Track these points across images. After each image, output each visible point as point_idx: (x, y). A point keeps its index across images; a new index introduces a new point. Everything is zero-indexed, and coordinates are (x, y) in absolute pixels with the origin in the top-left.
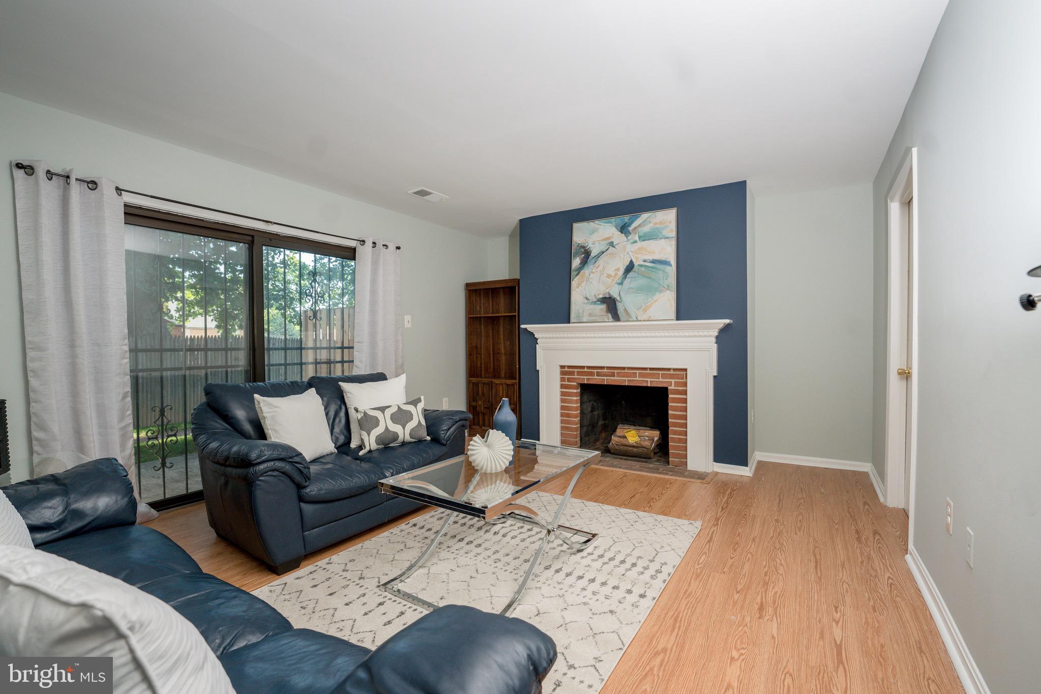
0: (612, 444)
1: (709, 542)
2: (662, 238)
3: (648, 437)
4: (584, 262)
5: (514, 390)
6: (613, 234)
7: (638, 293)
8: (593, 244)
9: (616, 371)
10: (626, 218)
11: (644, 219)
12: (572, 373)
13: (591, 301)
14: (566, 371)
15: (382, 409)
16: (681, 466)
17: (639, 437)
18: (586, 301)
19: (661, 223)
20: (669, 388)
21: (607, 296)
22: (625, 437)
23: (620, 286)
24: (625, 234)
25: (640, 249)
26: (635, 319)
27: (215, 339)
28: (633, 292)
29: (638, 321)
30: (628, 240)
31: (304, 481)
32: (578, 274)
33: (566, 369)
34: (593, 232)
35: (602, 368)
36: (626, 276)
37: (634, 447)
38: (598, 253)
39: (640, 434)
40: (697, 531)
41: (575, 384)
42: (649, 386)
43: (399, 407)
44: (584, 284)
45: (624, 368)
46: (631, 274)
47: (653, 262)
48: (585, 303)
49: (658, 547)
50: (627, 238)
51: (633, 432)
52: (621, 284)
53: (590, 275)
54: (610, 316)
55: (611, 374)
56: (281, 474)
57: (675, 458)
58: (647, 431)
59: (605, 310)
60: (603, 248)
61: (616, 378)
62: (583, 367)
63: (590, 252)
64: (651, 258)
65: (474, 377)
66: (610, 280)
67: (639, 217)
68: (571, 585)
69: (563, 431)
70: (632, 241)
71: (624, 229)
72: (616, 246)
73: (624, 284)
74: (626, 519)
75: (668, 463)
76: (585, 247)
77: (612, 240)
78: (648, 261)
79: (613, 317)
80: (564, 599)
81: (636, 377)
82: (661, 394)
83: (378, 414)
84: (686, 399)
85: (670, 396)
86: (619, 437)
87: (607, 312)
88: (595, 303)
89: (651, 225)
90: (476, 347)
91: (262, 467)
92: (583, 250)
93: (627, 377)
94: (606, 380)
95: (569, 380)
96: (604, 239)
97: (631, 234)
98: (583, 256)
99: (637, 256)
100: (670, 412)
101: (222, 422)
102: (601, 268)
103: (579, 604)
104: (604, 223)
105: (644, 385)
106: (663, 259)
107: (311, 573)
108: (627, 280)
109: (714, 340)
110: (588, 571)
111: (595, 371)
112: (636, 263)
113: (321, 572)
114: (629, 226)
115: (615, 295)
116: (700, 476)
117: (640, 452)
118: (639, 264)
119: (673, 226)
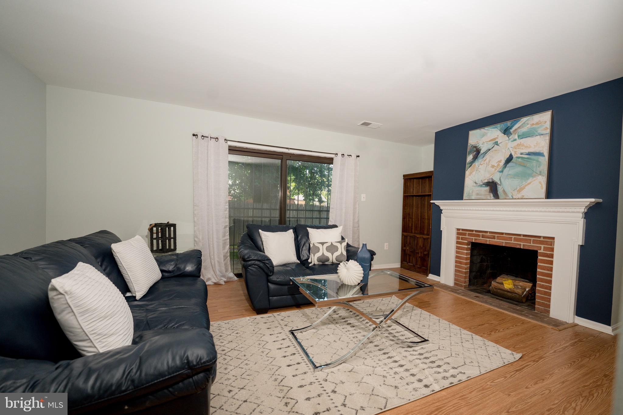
0: (492, 287)
1: (517, 371)
2: (537, 136)
3: (521, 286)
4: (475, 158)
5: (428, 242)
6: (498, 136)
7: (515, 178)
8: (483, 144)
9: (496, 235)
10: (509, 123)
11: (523, 122)
12: (465, 234)
13: (478, 184)
14: (461, 233)
15: (323, 244)
16: (546, 313)
17: (514, 285)
18: (475, 185)
19: (537, 124)
20: (539, 251)
21: (491, 181)
22: (502, 284)
23: (501, 174)
24: (507, 135)
25: (518, 145)
26: (511, 198)
27: (301, 205)
28: (511, 178)
29: (513, 199)
30: (509, 139)
31: (269, 272)
32: (471, 166)
33: (461, 231)
34: (483, 135)
35: (486, 232)
36: (507, 165)
37: (508, 292)
38: (486, 150)
39: (515, 284)
40: (512, 360)
41: (466, 242)
42: (522, 248)
43: (332, 243)
44: (474, 173)
45: (502, 234)
46: (510, 164)
47: (529, 154)
48: (474, 186)
49: (468, 361)
50: (508, 137)
51: (510, 281)
52: (502, 171)
53: (479, 166)
54: (492, 195)
55: (492, 237)
56: (258, 267)
57: (541, 306)
58: (522, 282)
59: (489, 191)
60: (490, 147)
61: (496, 240)
62: (472, 231)
63: (481, 150)
64: (527, 151)
65: (406, 232)
66: (493, 169)
67: (519, 121)
68: (386, 364)
69: (456, 272)
70: (512, 139)
71: (506, 132)
72: (500, 145)
73: (504, 172)
74: (461, 338)
75: (534, 308)
76: (477, 147)
77: (497, 140)
78: (525, 153)
79: (494, 196)
80: (374, 369)
81: (512, 241)
82: (532, 255)
83: (320, 246)
84: (552, 261)
85: (539, 257)
86: (497, 283)
87: (490, 192)
88: (481, 186)
89: (529, 126)
90: (409, 214)
91: (250, 263)
92: (475, 149)
93: (504, 240)
94: (489, 241)
95: (462, 239)
96: (491, 140)
97: (512, 134)
98: (475, 153)
99: (515, 150)
100: (538, 270)
101: (250, 241)
102: (487, 160)
103: (380, 375)
104: (491, 128)
105: (518, 247)
106: (537, 151)
107: (269, 317)
108: (507, 169)
109: (581, 215)
110: (403, 359)
111: (481, 234)
112: (514, 156)
113: (273, 317)
114: (511, 128)
115: (496, 179)
116: (557, 324)
117: (513, 297)
118: (517, 156)
119: (548, 125)
